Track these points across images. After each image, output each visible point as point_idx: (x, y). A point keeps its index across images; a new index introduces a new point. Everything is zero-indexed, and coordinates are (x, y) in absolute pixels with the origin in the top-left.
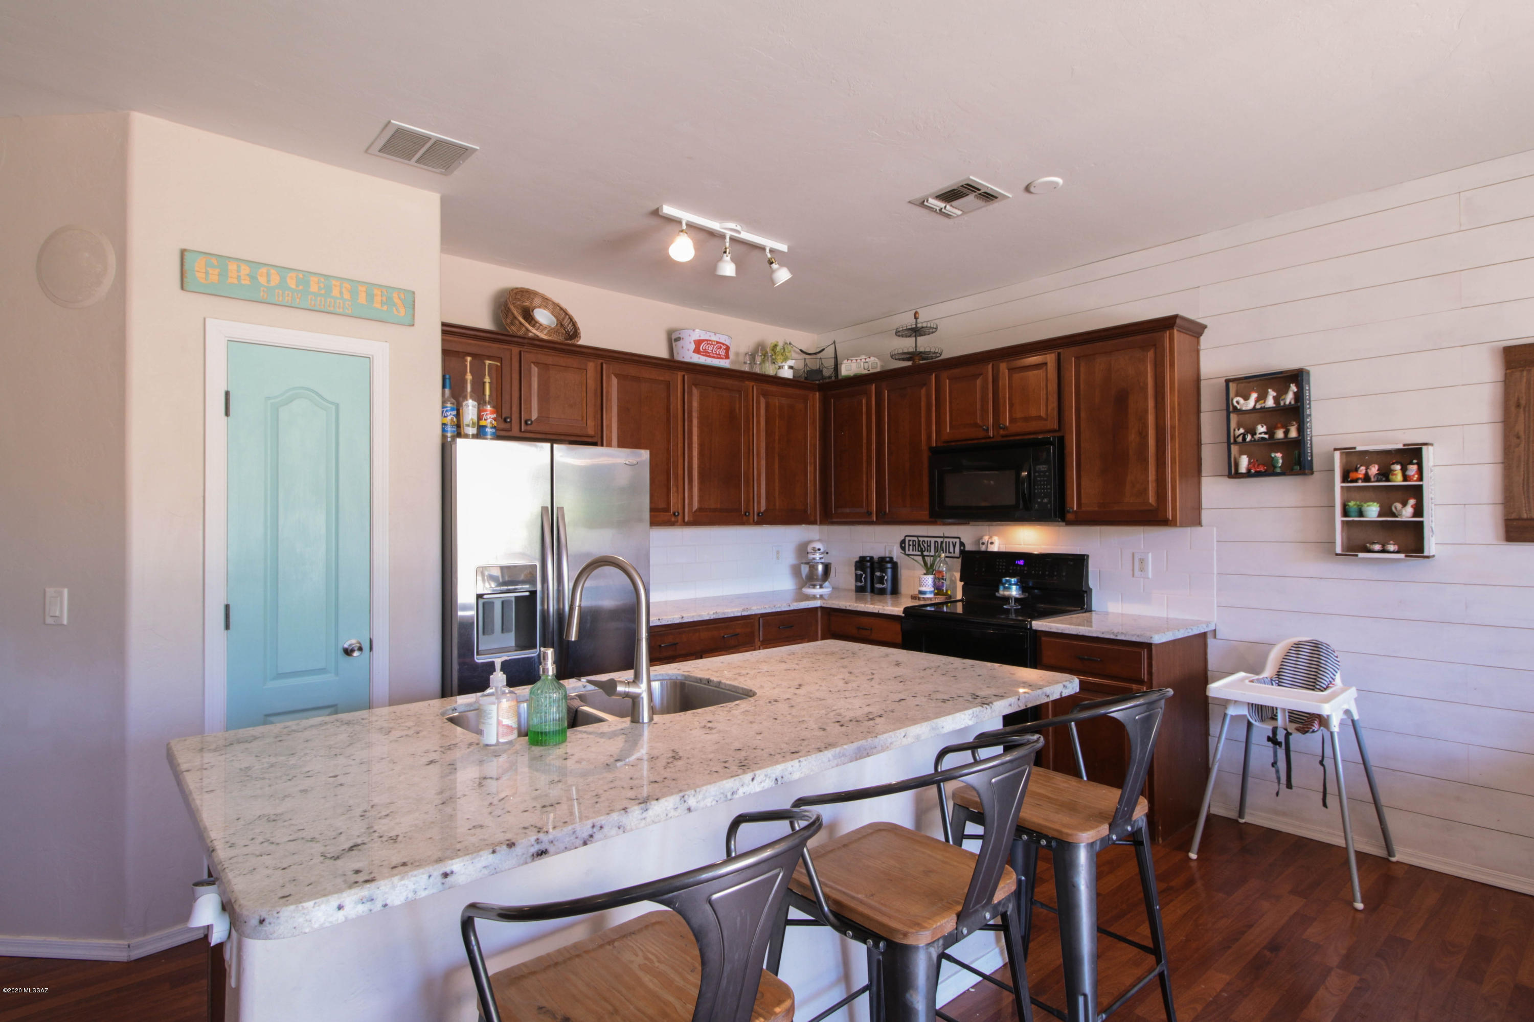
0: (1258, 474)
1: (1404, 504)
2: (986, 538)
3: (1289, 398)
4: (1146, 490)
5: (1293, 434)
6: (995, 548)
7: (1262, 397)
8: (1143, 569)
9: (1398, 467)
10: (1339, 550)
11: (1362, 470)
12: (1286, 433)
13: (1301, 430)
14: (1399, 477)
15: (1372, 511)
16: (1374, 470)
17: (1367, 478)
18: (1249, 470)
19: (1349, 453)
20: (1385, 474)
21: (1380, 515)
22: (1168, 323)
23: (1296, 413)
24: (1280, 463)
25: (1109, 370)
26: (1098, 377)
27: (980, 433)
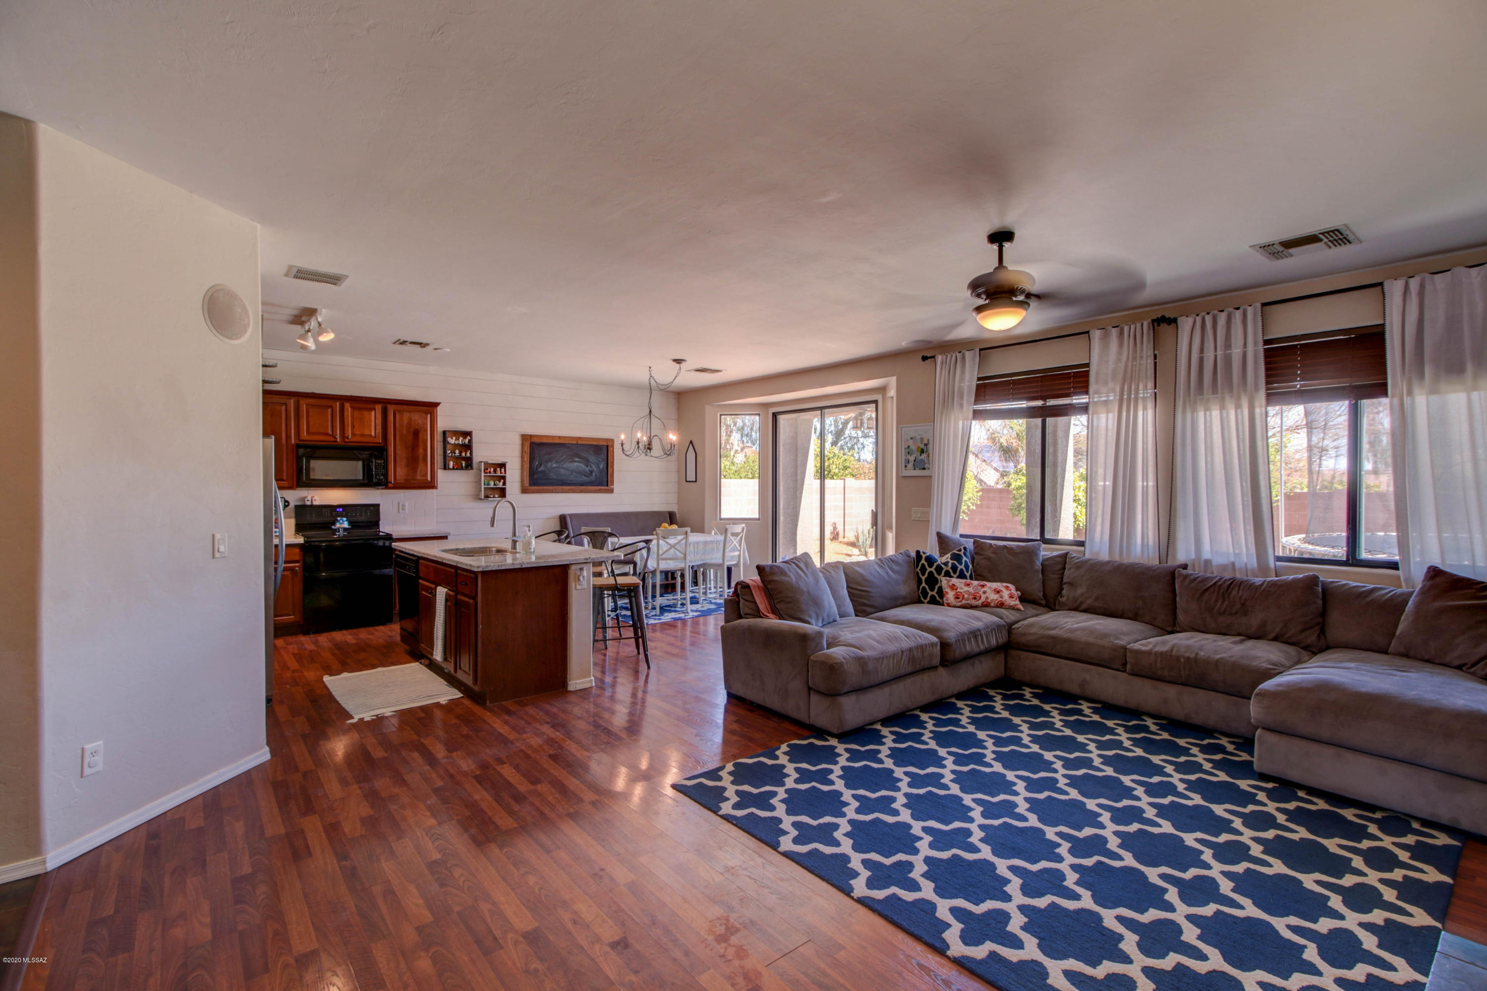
0: (457, 469)
1: (500, 482)
2: (309, 498)
3: (467, 441)
4: (426, 474)
5: (468, 455)
7: (457, 439)
8: (403, 509)
9: (499, 469)
10: (483, 497)
11: (489, 469)
12: (466, 454)
13: (471, 454)
14: (500, 473)
15: (492, 483)
16: (492, 470)
17: (490, 472)
18: (453, 467)
19: (486, 464)
20: (495, 471)
21: (494, 485)
22: (436, 405)
23: (468, 447)
24: (464, 465)
25: (410, 419)
26: (405, 421)
27: (332, 439)
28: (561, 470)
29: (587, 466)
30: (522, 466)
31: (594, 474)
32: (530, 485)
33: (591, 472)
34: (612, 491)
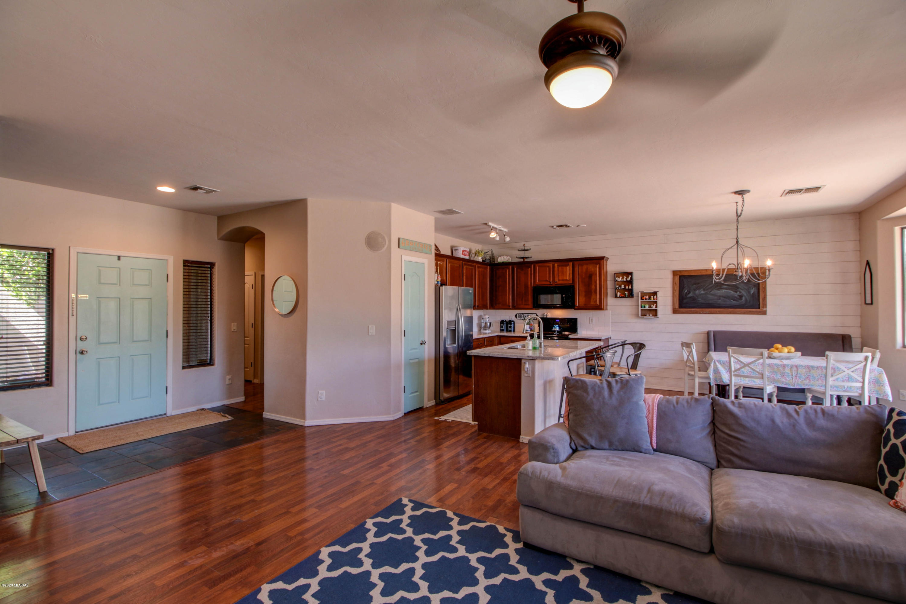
0: (622, 297)
1: (653, 305)
2: (546, 314)
3: (629, 279)
4: (596, 301)
5: (630, 288)
6: (548, 317)
7: (623, 278)
8: (592, 322)
9: (652, 297)
10: (640, 316)
11: (645, 297)
12: (628, 287)
13: (632, 287)
14: (653, 299)
15: (647, 307)
16: (647, 297)
17: (646, 299)
18: (620, 296)
19: (642, 293)
20: (650, 298)
21: (649, 308)
22: (602, 258)
23: (631, 282)
24: (627, 295)
25: (587, 269)
26: (584, 270)
27: (548, 283)
28: (709, 296)
29: (736, 292)
30: (673, 293)
31: (744, 298)
32: (679, 308)
33: (741, 297)
34: (765, 313)
